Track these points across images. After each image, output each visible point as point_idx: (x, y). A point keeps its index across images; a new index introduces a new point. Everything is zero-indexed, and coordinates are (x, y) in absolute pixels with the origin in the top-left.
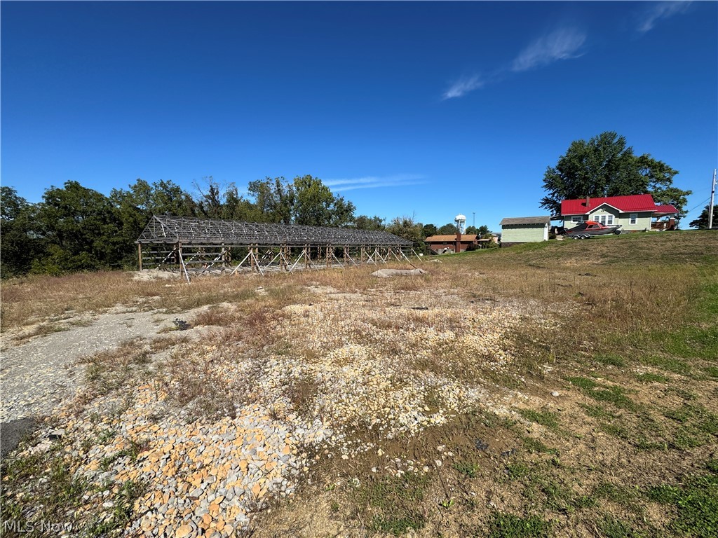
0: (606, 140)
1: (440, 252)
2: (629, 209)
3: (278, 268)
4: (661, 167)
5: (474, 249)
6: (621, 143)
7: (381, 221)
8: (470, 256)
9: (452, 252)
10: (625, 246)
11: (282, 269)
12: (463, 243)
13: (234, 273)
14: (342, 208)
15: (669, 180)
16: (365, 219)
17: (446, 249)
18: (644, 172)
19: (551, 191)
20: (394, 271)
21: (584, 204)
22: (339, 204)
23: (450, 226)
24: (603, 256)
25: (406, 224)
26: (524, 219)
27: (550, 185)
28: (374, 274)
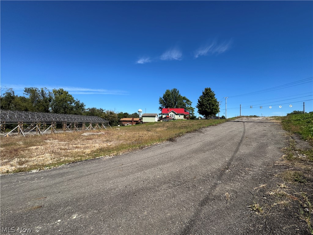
0: (175, 91)
1: (126, 125)
2: (179, 113)
3: (35, 133)
4: (188, 101)
5: (138, 124)
6: (178, 92)
7: (103, 110)
8: (137, 126)
9: (130, 125)
10: (173, 124)
11: (37, 133)
12: (134, 121)
13: (6, 136)
14: (78, 105)
15: (190, 104)
16: (95, 109)
17: (128, 123)
18: (185, 101)
19: (161, 105)
20: (91, 133)
21: (168, 110)
22: (77, 103)
23: (136, 114)
24: (167, 127)
25: (111, 113)
26: (150, 114)
27: (161, 103)
28: (82, 134)
